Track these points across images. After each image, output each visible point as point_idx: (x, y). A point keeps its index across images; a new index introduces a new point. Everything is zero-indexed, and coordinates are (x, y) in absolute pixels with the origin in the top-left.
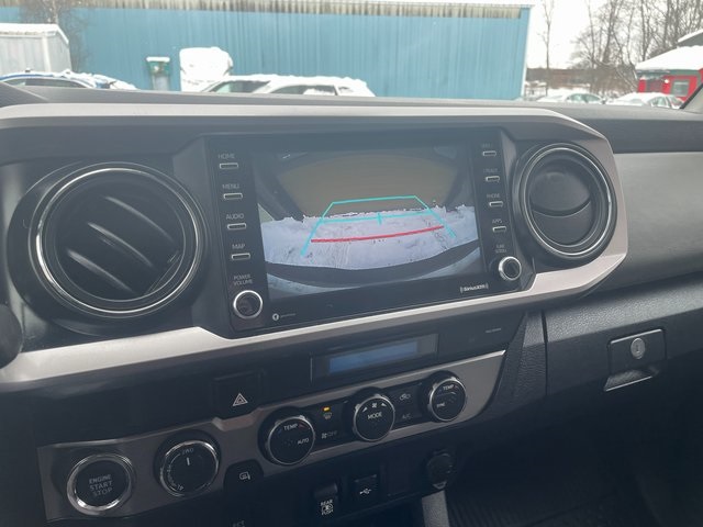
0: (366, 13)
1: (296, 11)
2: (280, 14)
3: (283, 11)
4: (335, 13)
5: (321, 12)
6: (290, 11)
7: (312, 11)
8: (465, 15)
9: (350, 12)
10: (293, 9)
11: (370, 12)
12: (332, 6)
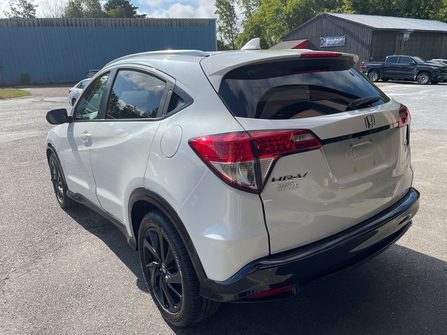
0: (123, 25)
1: (80, 25)
2: (70, 27)
3: (72, 25)
4: (104, 26)
5: (96, 25)
6: (76, 25)
7: (90, 25)
8: (180, 25)
9: (114, 25)
10: (78, 25)
11: (125, 25)
12: (102, 22)
